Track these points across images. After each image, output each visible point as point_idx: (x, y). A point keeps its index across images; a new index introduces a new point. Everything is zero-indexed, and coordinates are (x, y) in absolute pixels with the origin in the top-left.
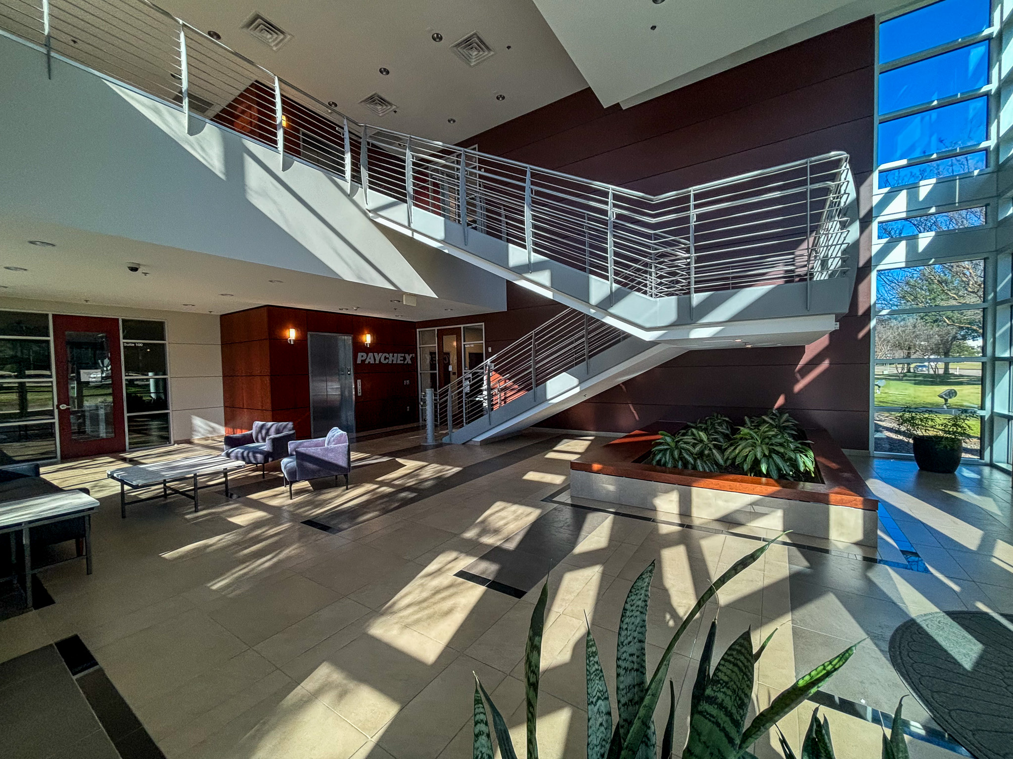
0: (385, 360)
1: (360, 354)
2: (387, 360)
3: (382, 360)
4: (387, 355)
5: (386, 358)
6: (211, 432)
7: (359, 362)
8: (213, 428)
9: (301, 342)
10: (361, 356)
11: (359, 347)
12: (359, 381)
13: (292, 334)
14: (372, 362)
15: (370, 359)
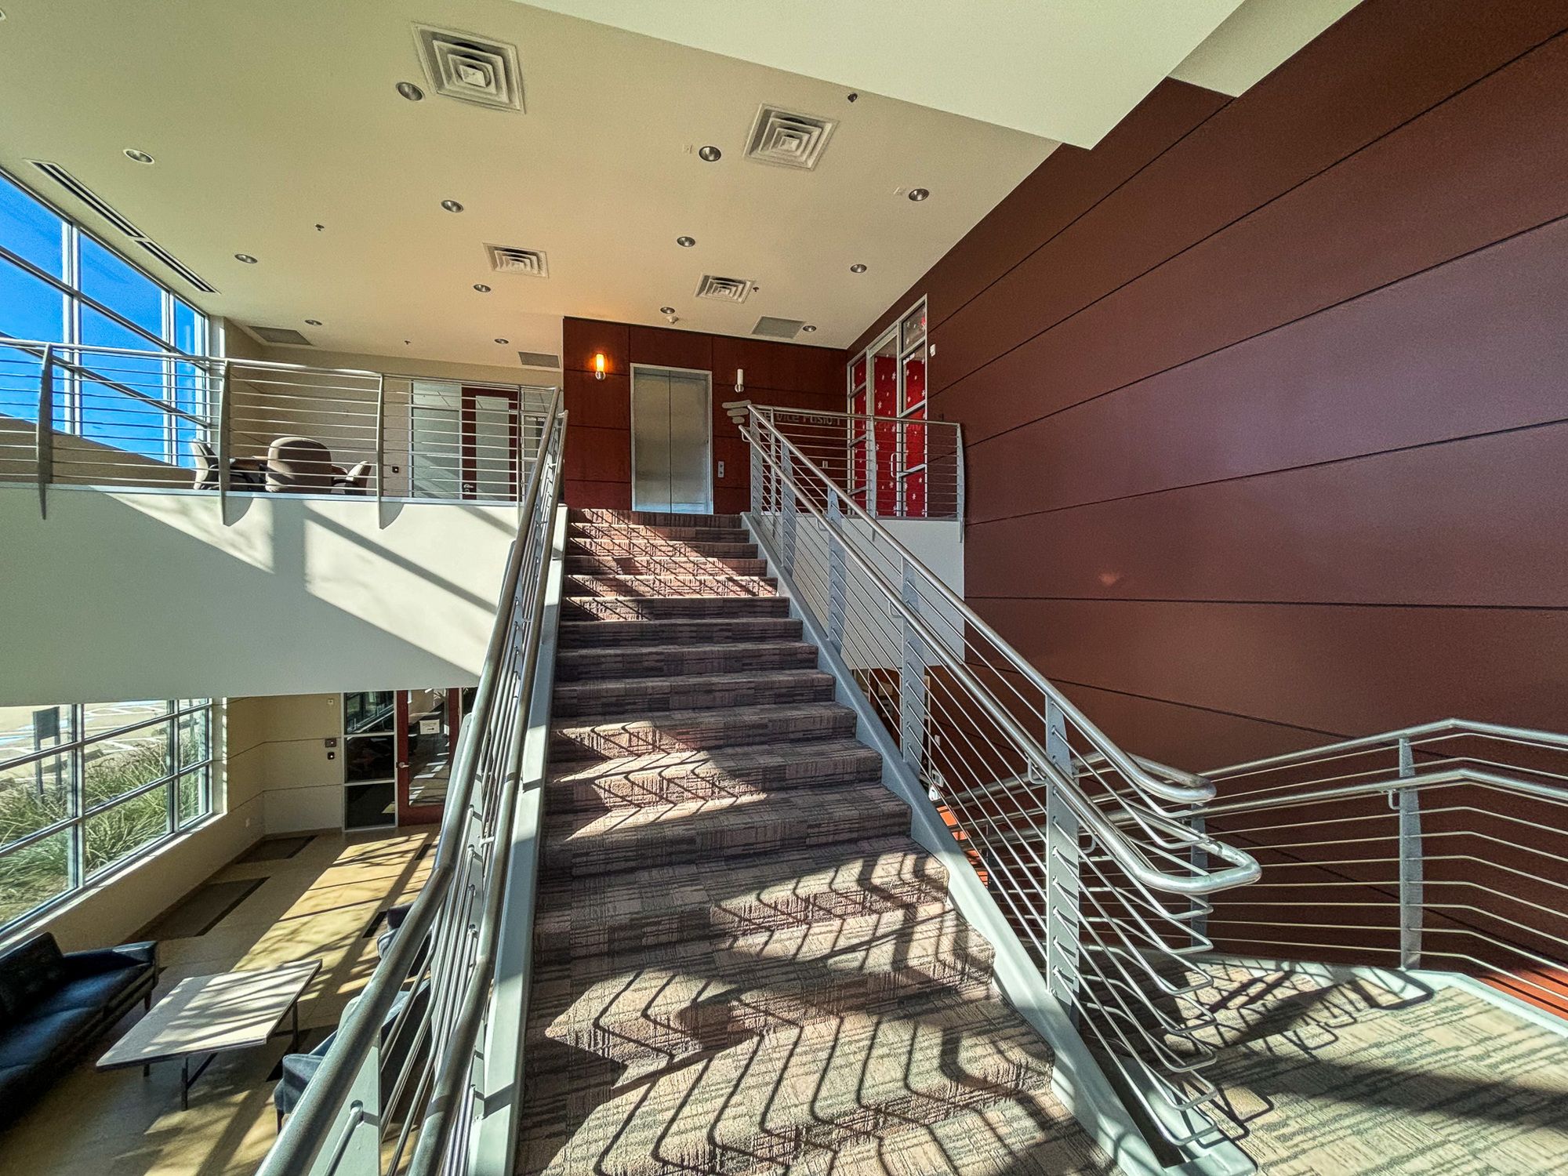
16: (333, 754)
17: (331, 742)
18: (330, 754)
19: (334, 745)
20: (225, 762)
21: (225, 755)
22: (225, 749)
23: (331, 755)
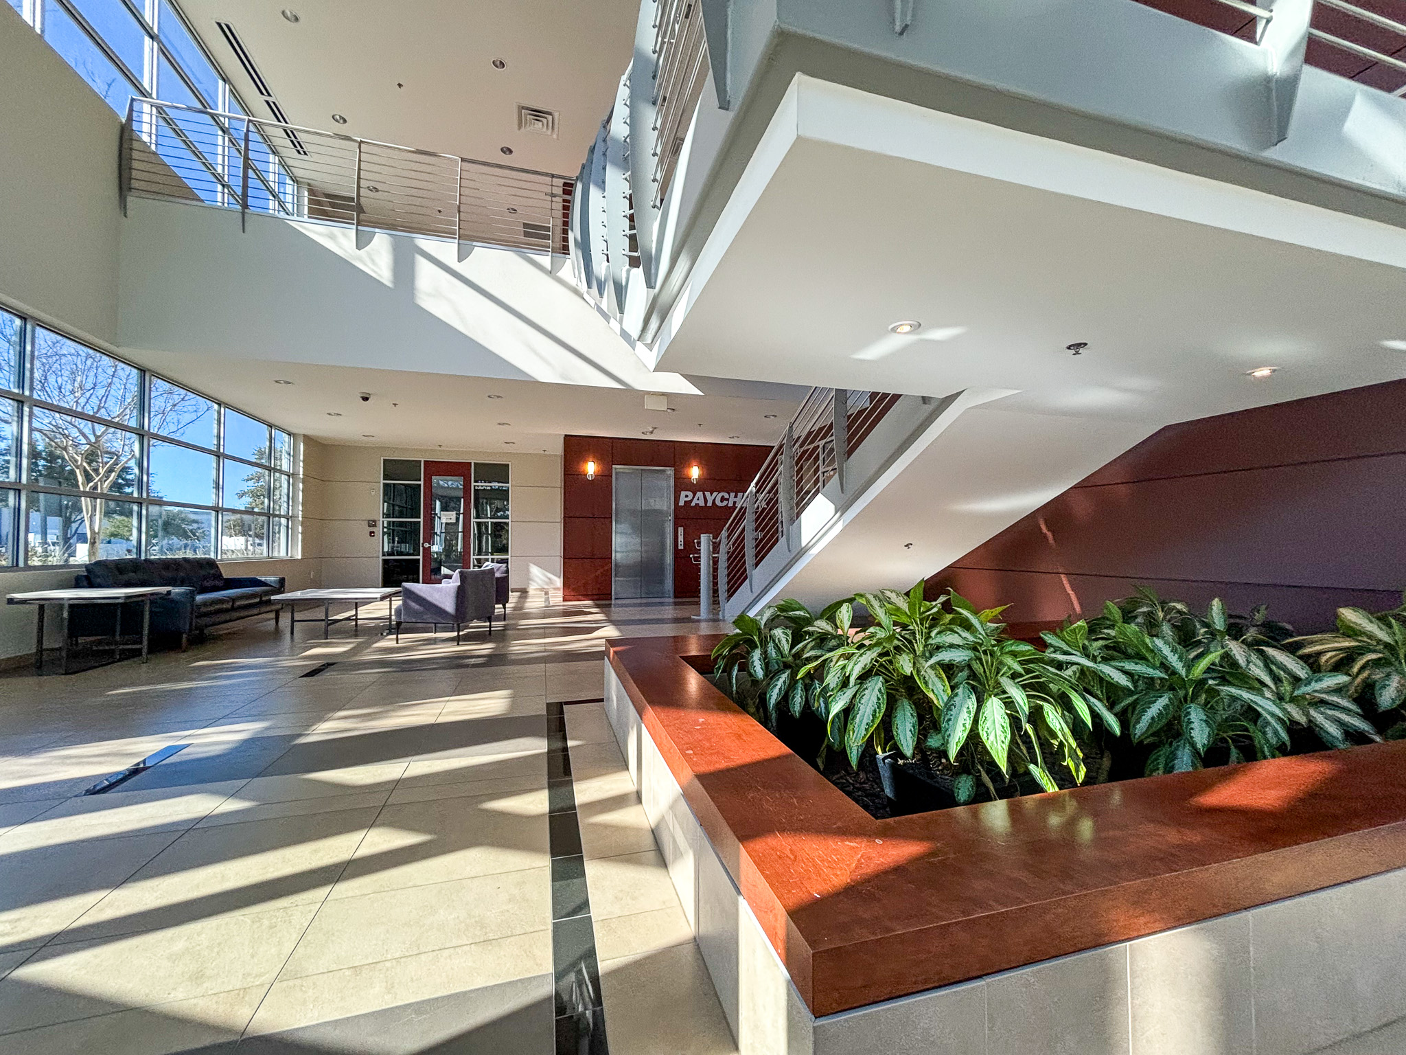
0: (722, 501)
1: (683, 494)
2: (725, 503)
3: (718, 503)
4: (726, 496)
5: (723, 499)
6: (547, 584)
7: (681, 503)
8: (549, 579)
9: (605, 479)
10: (685, 496)
11: (682, 483)
12: (681, 530)
13: (591, 468)
14: (702, 504)
15: (698, 499)
16: (373, 532)
17: (372, 523)
18: (371, 532)
19: (375, 526)
20: (300, 519)
21: (300, 513)
22: (300, 508)
23: (372, 534)
